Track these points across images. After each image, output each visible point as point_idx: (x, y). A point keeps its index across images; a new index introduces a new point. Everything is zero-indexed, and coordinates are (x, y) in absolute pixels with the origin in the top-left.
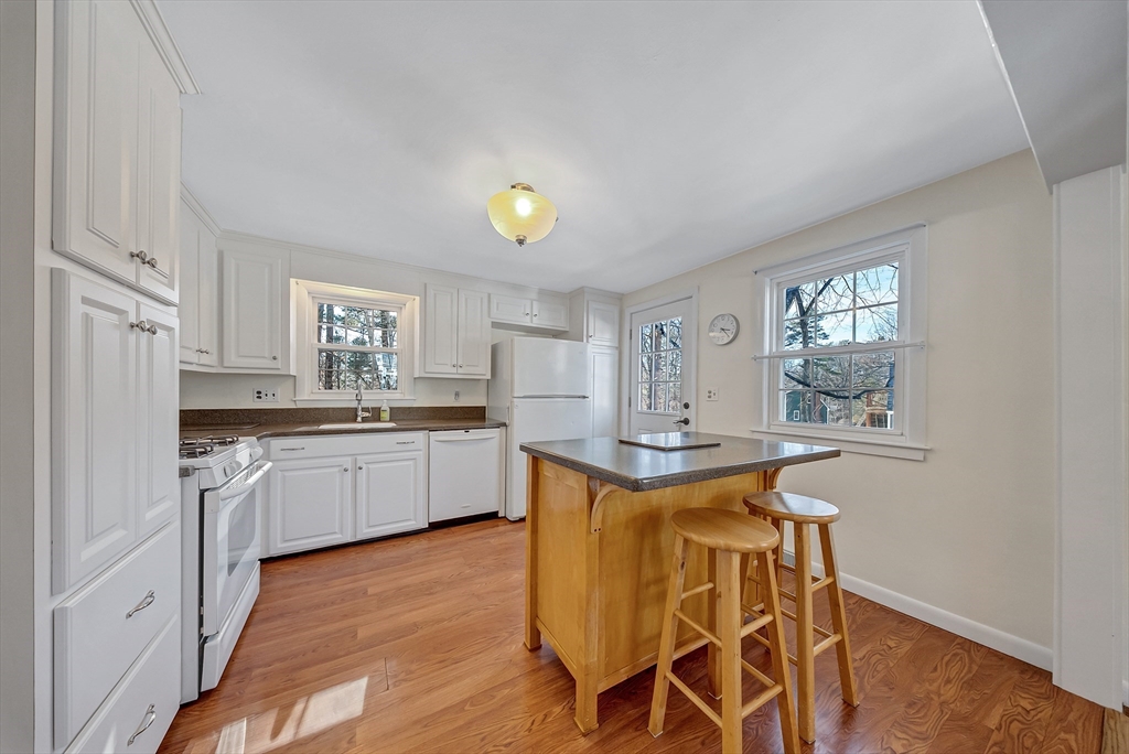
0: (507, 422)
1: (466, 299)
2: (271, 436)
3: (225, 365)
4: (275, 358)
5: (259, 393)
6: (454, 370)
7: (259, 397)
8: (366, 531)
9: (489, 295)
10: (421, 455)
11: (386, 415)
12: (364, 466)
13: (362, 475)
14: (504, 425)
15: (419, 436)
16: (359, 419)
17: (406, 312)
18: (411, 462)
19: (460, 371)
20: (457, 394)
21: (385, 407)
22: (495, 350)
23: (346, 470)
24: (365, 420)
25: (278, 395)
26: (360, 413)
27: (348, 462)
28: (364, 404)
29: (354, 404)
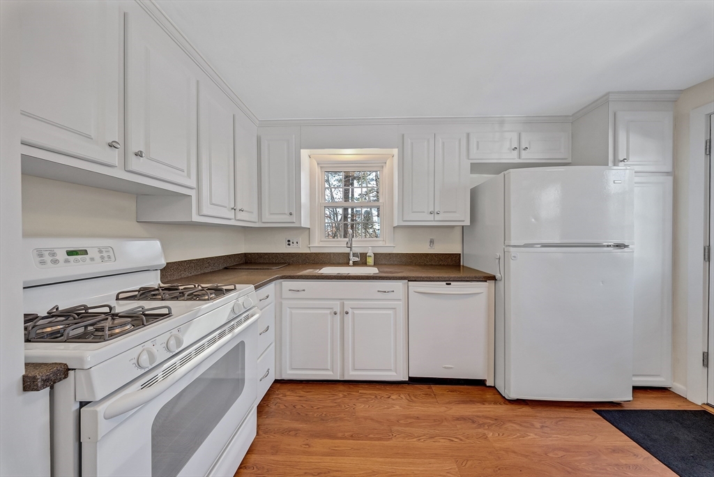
0: (498, 276)
1: (443, 143)
2: (282, 278)
3: (263, 221)
4: (291, 214)
5: (289, 241)
6: (431, 217)
7: (289, 245)
8: (352, 373)
9: (468, 135)
10: (401, 305)
11: (370, 260)
12: (350, 311)
13: (349, 318)
14: (493, 278)
15: (399, 285)
16: (351, 262)
17: (386, 170)
18: (391, 312)
19: (437, 217)
20: (432, 242)
21: (370, 253)
22: (474, 194)
23: (335, 314)
24: (355, 264)
25: (300, 243)
26: (351, 257)
27: (337, 306)
28: (356, 250)
29: (347, 250)
